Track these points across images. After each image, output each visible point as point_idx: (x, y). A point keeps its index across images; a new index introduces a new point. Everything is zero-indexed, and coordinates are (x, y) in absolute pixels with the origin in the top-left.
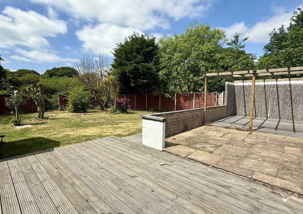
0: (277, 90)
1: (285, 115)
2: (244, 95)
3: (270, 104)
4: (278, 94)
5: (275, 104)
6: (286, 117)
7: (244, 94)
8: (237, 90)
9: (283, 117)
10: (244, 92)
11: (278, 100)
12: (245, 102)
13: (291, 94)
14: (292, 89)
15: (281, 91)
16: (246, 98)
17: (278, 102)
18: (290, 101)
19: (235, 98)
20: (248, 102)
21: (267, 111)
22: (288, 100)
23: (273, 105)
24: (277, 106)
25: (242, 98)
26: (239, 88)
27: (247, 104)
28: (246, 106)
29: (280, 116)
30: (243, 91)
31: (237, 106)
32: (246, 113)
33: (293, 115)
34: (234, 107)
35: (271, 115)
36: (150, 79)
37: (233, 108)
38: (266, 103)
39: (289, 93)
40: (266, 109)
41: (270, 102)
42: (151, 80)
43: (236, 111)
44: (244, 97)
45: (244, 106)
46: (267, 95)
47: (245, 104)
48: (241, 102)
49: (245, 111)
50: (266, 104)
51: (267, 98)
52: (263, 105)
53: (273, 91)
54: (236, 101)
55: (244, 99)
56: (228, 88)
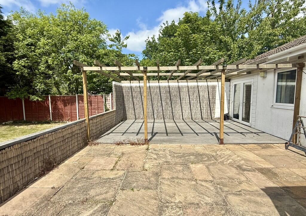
0: (160, 91)
1: (167, 115)
2: (132, 97)
3: (155, 105)
4: (161, 95)
5: (159, 105)
6: (168, 117)
7: (132, 95)
8: (125, 92)
9: (166, 117)
10: (132, 93)
11: (161, 101)
12: (134, 104)
13: (170, 95)
14: (171, 90)
15: (163, 92)
16: (134, 100)
17: (162, 103)
18: (170, 102)
19: (124, 101)
20: (136, 104)
21: (153, 112)
22: (168, 101)
23: (158, 106)
24: (161, 107)
25: (130, 100)
26: (127, 89)
27: (136, 106)
28: (135, 109)
29: (163, 116)
30: (130, 93)
31: (127, 109)
32: (135, 116)
33: (173, 115)
34: (124, 110)
35: (157, 116)
37: (122, 112)
38: (152, 104)
39: (169, 94)
40: (152, 111)
41: (155, 103)
43: (126, 114)
44: (133, 99)
45: (133, 109)
46: (152, 96)
47: (134, 106)
48: (130, 105)
49: (135, 114)
50: (152, 106)
51: (153, 100)
52: (150, 107)
53: (156, 93)
54: (125, 103)
55: (133, 101)
56: (116, 89)
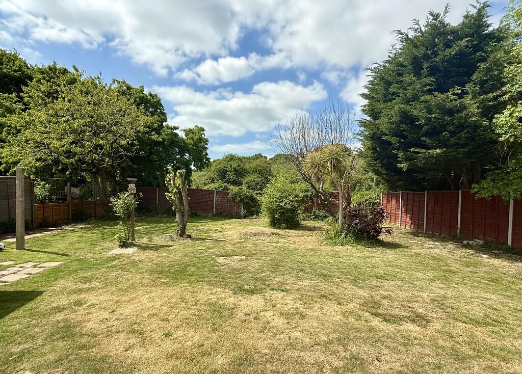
36: (457, 144)
42: (463, 146)
